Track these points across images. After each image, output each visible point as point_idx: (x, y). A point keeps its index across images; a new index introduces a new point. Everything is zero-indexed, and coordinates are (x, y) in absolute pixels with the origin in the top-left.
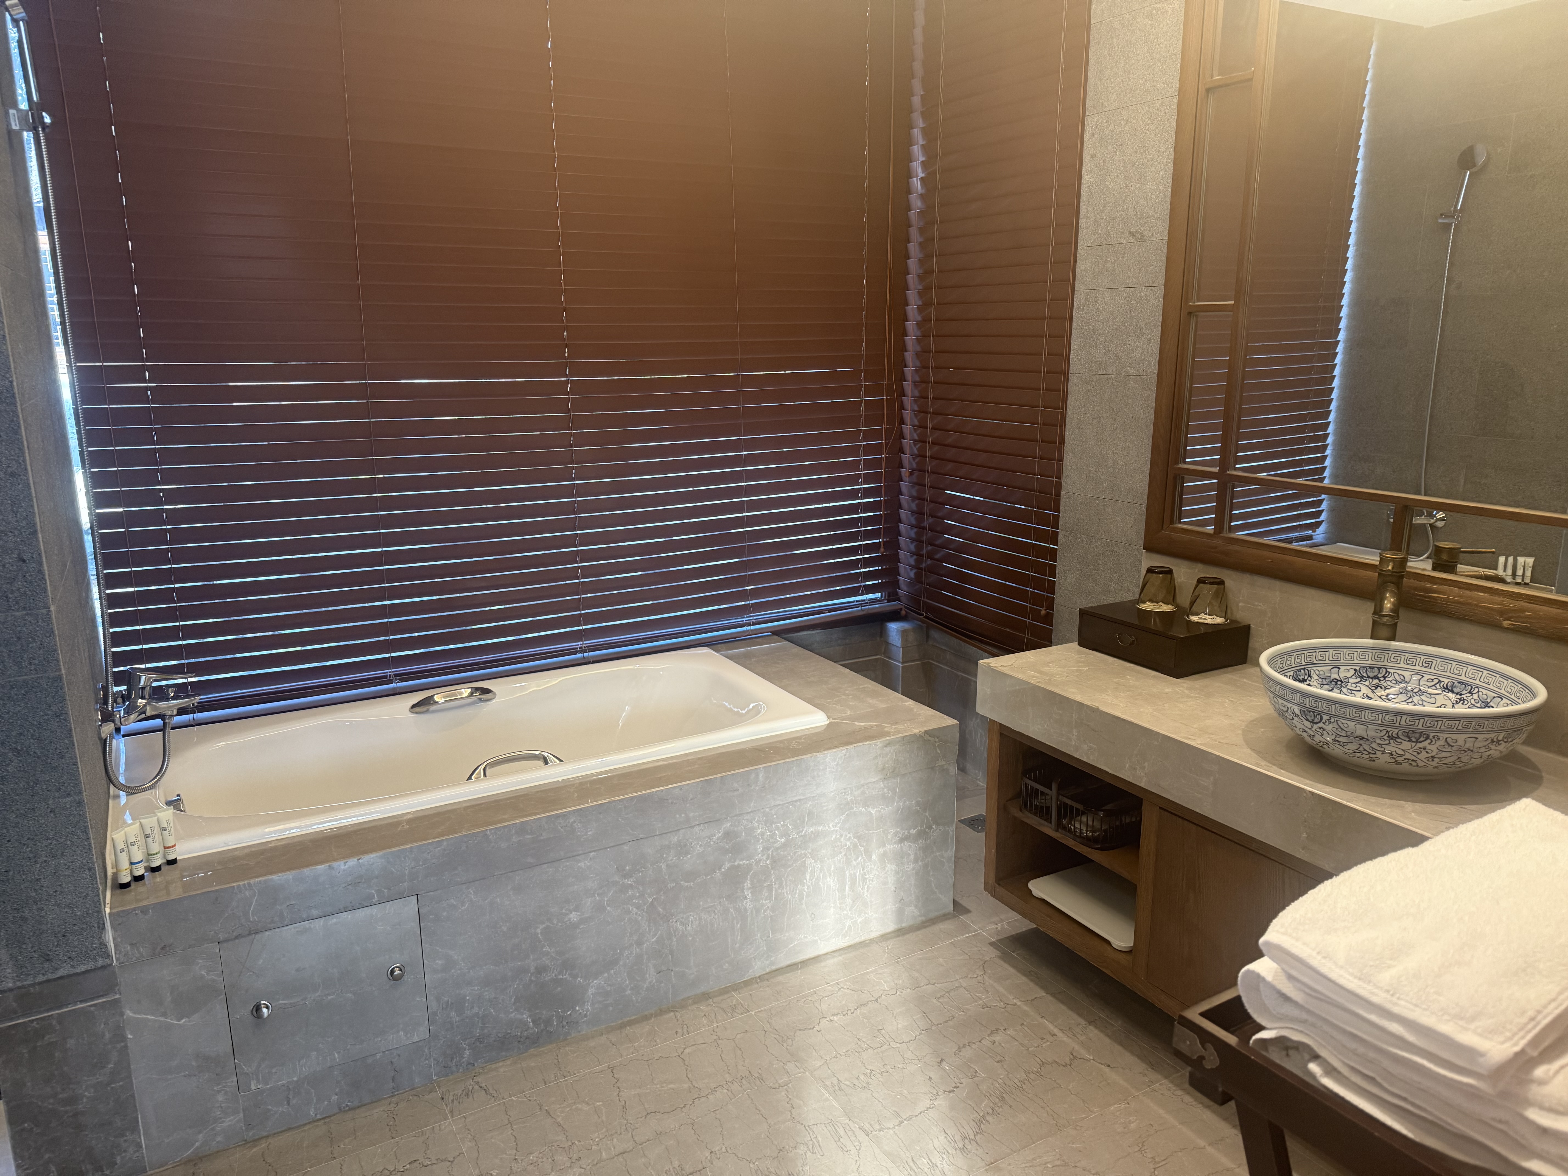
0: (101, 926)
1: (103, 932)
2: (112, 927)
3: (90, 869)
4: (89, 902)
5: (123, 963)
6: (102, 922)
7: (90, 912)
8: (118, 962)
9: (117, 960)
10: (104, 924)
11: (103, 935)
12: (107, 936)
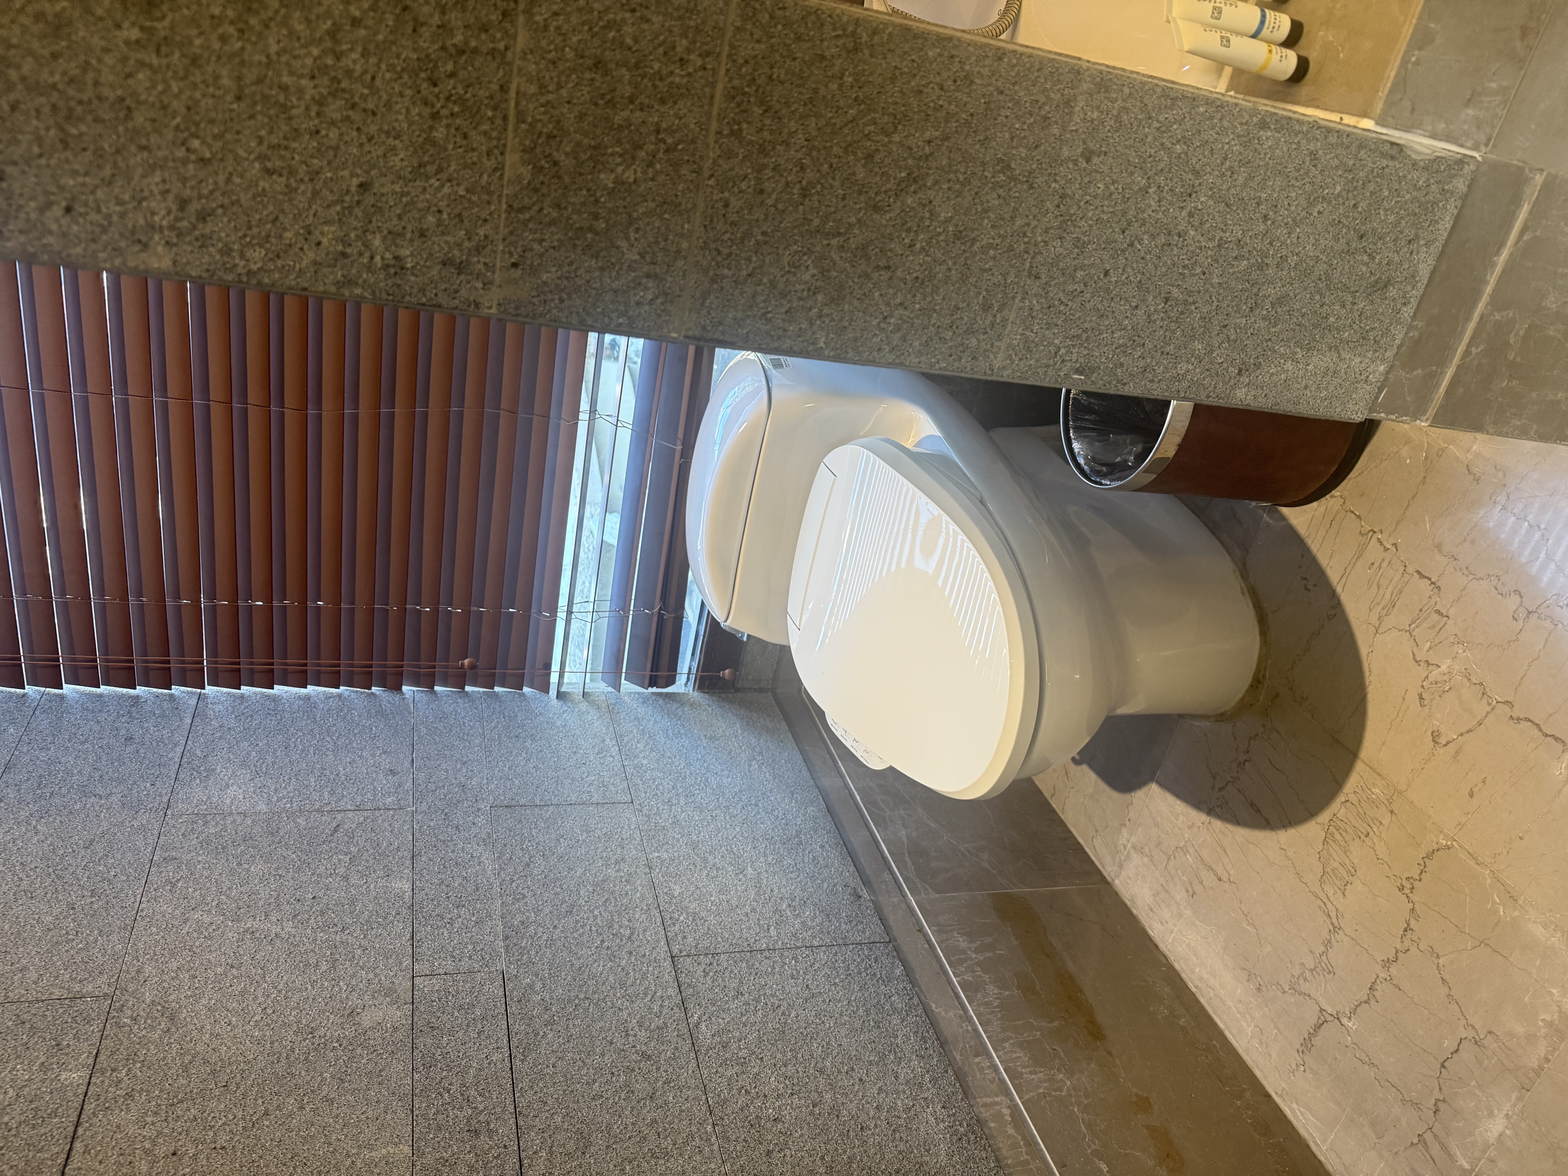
0: (1394, 152)
1: (1409, 153)
2: (1407, 129)
3: (1263, 125)
4: (1328, 157)
5: (1489, 140)
6: (1387, 147)
7: (1351, 163)
8: (1483, 148)
9: (1476, 148)
10: (1393, 144)
11: (1414, 156)
12: (1419, 148)
